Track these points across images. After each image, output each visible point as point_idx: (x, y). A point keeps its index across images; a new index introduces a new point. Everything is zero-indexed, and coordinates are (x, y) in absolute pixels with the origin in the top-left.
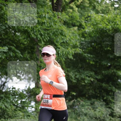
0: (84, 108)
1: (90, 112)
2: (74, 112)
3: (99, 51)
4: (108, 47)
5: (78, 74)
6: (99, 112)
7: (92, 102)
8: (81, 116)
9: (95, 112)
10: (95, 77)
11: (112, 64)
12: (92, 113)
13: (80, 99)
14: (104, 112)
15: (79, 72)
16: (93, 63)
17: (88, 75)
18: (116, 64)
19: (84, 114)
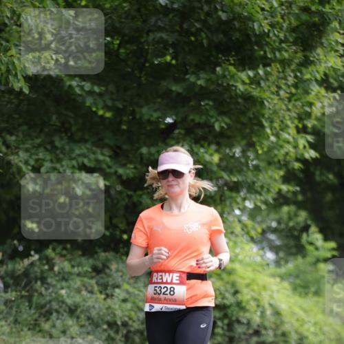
0: (69, 287)
1: (90, 303)
2: (29, 299)
3: (129, 70)
4: (164, 55)
5: (48, 158)
6: (125, 301)
7: (99, 265)
8: (55, 314)
9: (109, 301)
10: (112, 171)
11: (179, 119)
12: (97, 306)
13: (54, 250)
15: (53, 149)
16: (108, 115)
17: (86, 161)
18: (193, 120)
19: (67, 310)
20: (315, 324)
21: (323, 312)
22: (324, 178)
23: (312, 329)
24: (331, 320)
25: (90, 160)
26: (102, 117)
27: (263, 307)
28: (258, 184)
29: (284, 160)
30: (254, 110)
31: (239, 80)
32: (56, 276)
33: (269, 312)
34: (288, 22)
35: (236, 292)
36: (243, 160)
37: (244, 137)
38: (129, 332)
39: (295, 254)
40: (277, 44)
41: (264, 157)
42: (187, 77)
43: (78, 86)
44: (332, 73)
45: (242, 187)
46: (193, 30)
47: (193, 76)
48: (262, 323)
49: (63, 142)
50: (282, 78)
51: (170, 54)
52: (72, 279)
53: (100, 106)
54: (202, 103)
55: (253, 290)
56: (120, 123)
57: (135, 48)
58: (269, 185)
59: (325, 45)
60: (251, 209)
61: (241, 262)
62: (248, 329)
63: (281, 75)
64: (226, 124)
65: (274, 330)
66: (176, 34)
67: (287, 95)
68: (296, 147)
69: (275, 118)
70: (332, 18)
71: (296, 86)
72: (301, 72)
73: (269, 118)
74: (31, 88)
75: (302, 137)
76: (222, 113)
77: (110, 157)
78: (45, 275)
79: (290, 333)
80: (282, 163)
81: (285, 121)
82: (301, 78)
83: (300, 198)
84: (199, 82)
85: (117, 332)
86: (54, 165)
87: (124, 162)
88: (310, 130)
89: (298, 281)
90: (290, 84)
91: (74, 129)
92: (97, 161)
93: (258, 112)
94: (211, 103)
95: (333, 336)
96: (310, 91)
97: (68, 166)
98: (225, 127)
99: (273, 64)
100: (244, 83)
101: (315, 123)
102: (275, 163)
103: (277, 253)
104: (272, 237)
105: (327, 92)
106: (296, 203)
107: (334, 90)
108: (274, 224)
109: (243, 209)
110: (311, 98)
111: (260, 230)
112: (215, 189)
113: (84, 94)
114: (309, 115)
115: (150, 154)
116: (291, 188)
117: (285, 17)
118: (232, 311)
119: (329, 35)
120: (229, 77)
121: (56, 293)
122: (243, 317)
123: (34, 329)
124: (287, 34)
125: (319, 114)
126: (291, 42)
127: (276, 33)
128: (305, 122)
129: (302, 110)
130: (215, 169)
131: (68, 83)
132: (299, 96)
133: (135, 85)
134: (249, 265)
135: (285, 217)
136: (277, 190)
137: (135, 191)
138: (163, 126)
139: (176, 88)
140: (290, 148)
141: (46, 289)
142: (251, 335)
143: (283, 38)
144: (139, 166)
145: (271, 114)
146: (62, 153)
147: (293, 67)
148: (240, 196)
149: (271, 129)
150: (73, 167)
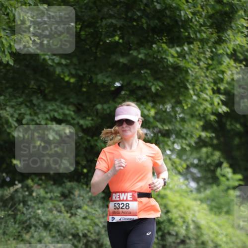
0: (43, 208)
1: (59, 220)
2: (14, 217)
3: (88, 47)
4: (114, 36)
5: (28, 112)
6: (85, 218)
7: (66, 191)
8: (33, 228)
9: (73, 218)
10: (75, 122)
11: (125, 83)
12: (64, 222)
13: (33, 180)
14: (99, 218)
15: (31, 106)
16: (72, 80)
17: (56, 115)
18: (135, 84)
19: (42, 225)
20: (227, 235)
21: (233, 226)
22: (233, 127)
23: (224, 239)
24: (238, 232)
25: (59, 114)
26: (68, 82)
27: (188, 223)
28: (184, 132)
29: (203, 114)
30: (181, 76)
31: (170, 54)
32: (35, 200)
33: (192, 227)
34: (206, 11)
35: (168, 212)
36: (172, 114)
37: (173, 97)
38: (88, 241)
39: (211, 184)
40: (198, 27)
41: (188, 111)
42: (131, 52)
43: (50, 59)
44: (239, 49)
45: (172, 134)
46: (135, 17)
47: (136, 51)
48: (187, 234)
49: (39, 101)
50: (201, 53)
51: (118, 35)
52: (46, 202)
53: (66, 74)
54: (142, 72)
55: (180, 210)
56: (81, 86)
57: (92, 31)
58: (192, 132)
59: (234, 28)
60: (179, 150)
61: (171, 189)
62: (176, 239)
63: (201, 50)
64: (160, 87)
65: (196, 240)
66: (123, 20)
67: (206, 66)
68: (212, 104)
69: (197, 82)
70: (239, 8)
71: (212, 58)
72: (216, 49)
73: (192, 82)
74: (15, 61)
75: (216, 97)
76: (157, 79)
77: (74, 111)
78: (26, 199)
79: (208, 242)
80: (202, 116)
81: (204, 85)
82: (216, 53)
83: (215, 142)
84: (140, 56)
85: (79, 241)
86: (32, 118)
87: (84, 115)
88: (222, 91)
89: (214, 204)
90: (207, 57)
91: (47, 91)
92: (64, 114)
93: (184, 77)
94: (149, 72)
95: (240, 245)
96: (222, 62)
97: (42, 118)
98: (160, 89)
99: (195, 43)
100: (173, 56)
101: (226, 86)
102: (196, 116)
103: (198, 183)
104: (194, 170)
105: (235, 63)
106: (212, 146)
107: (240, 62)
108: (196, 162)
109: (172, 150)
110: (223, 68)
111: (185, 166)
112: (152, 135)
113: (54, 65)
114: (222, 80)
115: (103, 109)
116: (209, 135)
117: (204, 7)
118: (165, 226)
119: (237, 21)
120: (162, 52)
121: (34, 212)
122: (173, 230)
123: (17, 239)
124: (205, 20)
125: (229, 80)
126: (208, 26)
127: (197, 19)
128: (219, 85)
129: (216, 77)
130: (152, 120)
131: (42, 57)
132: (214, 66)
133: (92, 58)
134: (177, 192)
135: (204, 156)
136: (198, 136)
137: (92, 137)
138: (113, 89)
139: (123, 60)
140: (207, 105)
141: (27, 209)
142: (179, 244)
143: (202, 23)
144: (95, 119)
145: (193, 80)
146: (38, 108)
147: (210, 44)
148: (171, 141)
149: (194, 91)
150: (47, 119)
